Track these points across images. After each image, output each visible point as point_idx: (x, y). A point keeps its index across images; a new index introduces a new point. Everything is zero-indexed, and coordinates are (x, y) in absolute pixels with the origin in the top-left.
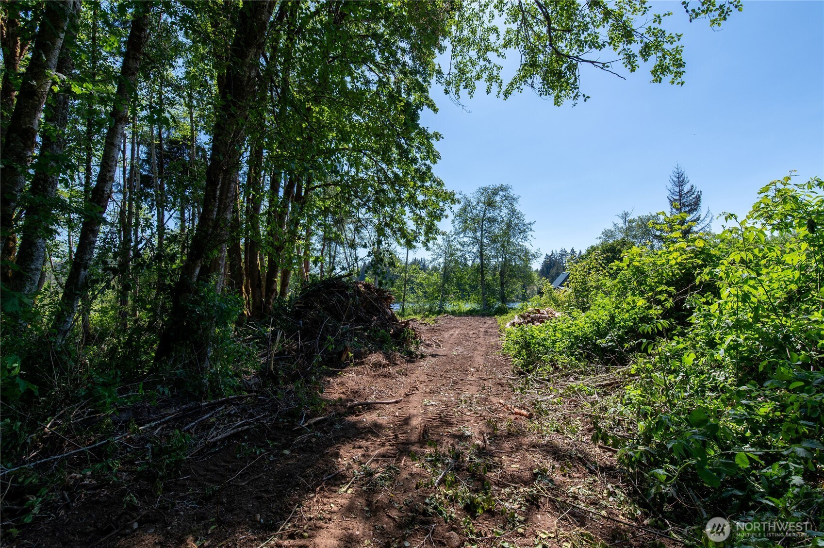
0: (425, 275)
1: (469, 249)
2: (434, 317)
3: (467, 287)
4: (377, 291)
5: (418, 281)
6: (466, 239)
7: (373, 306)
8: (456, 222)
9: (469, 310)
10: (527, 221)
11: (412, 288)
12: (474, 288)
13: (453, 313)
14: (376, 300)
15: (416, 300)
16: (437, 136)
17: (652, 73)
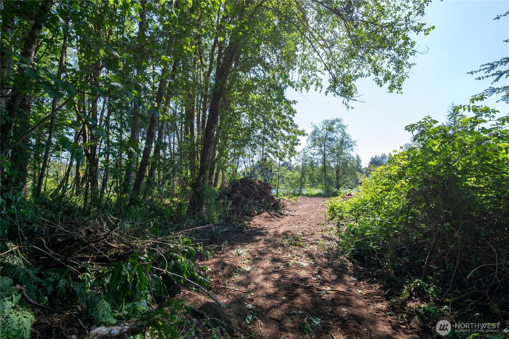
0: (290, 173)
1: (317, 157)
2: (295, 198)
3: (316, 179)
4: (264, 184)
5: (286, 176)
6: (315, 151)
7: (263, 191)
8: (309, 141)
9: (317, 194)
10: (353, 140)
11: (283, 181)
12: (320, 181)
13: (307, 195)
14: (264, 188)
15: (285, 187)
16: (295, 102)
17: (389, 88)
